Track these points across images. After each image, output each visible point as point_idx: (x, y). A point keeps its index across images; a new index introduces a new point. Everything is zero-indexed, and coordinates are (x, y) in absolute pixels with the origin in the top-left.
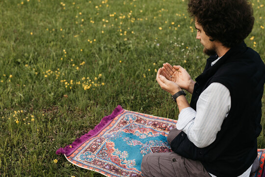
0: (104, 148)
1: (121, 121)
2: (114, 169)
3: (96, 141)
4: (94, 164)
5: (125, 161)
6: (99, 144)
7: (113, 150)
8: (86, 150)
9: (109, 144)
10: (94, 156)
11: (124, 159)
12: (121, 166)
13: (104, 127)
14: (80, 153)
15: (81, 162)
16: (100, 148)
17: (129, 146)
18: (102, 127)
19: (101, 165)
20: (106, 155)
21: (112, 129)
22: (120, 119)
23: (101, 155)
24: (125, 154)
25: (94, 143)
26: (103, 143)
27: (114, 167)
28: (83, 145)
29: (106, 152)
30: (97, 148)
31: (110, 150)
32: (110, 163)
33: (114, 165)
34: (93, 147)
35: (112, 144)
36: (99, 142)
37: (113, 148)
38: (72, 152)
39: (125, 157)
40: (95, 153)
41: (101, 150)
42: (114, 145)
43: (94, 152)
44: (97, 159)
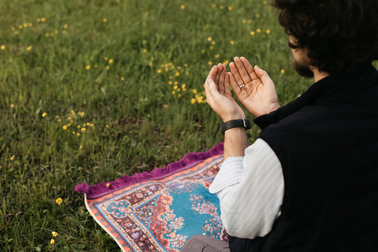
0: (153, 203)
1: (212, 167)
2: (143, 242)
3: (148, 187)
4: (120, 223)
5: (173, 235)
6: (150, 193)
7: (165, 210)
8: (124, 198)
9: (165, 198)
10: (130, 211)
11: (173, 231)
12: (159, 241)
13: (183, 169)
14: (113, 199)
15: (104, 213)
16: (147, 200)
17: (192, 211)
18: (179, 168)
19: (130, 228)
20: (150, 214)
21: (190, 176)
22: (213, 163)
23: (142, 213)
24: (179, 223)
25: (144, 190)
26: (157, 193)
27: (147, 239)
28: (126, 189)
29: (152, 210)
30: (142, 199)
31: (161, 208)
32: (145, 230)
33: (150, 234)
34: (138, 195)
35: (168, 199)
36: (151, 190)
37: (167, 207)
38: (103, 194)
39: (176, 228)
40: (136, 205)
41: (147, 205)
42: (170, 202)
43: (135, 203)
44: (132, 217)
